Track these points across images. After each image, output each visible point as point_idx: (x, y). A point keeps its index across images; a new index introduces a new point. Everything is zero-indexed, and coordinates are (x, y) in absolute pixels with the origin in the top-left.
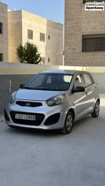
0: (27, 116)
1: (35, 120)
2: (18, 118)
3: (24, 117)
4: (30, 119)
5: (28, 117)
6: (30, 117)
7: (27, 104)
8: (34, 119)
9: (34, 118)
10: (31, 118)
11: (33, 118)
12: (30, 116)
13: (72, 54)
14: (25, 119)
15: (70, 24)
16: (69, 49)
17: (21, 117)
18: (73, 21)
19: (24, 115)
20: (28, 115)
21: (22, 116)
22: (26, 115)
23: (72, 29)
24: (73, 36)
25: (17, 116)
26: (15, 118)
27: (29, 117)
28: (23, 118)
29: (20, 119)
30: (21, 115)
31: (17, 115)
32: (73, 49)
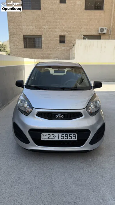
0: (63, 136)
4: (68, 139)
7: (58, 116)
9: (75, 137)
13: (16, 49)
15: (13, 25)
16: (14, 45)
17: (52, 137)
18: (15, 23)
23: (14, 30)
24: (16, 35)
25: (45, 137)
27: (66, 136)
28: (56, 139)
29: (51, 140)
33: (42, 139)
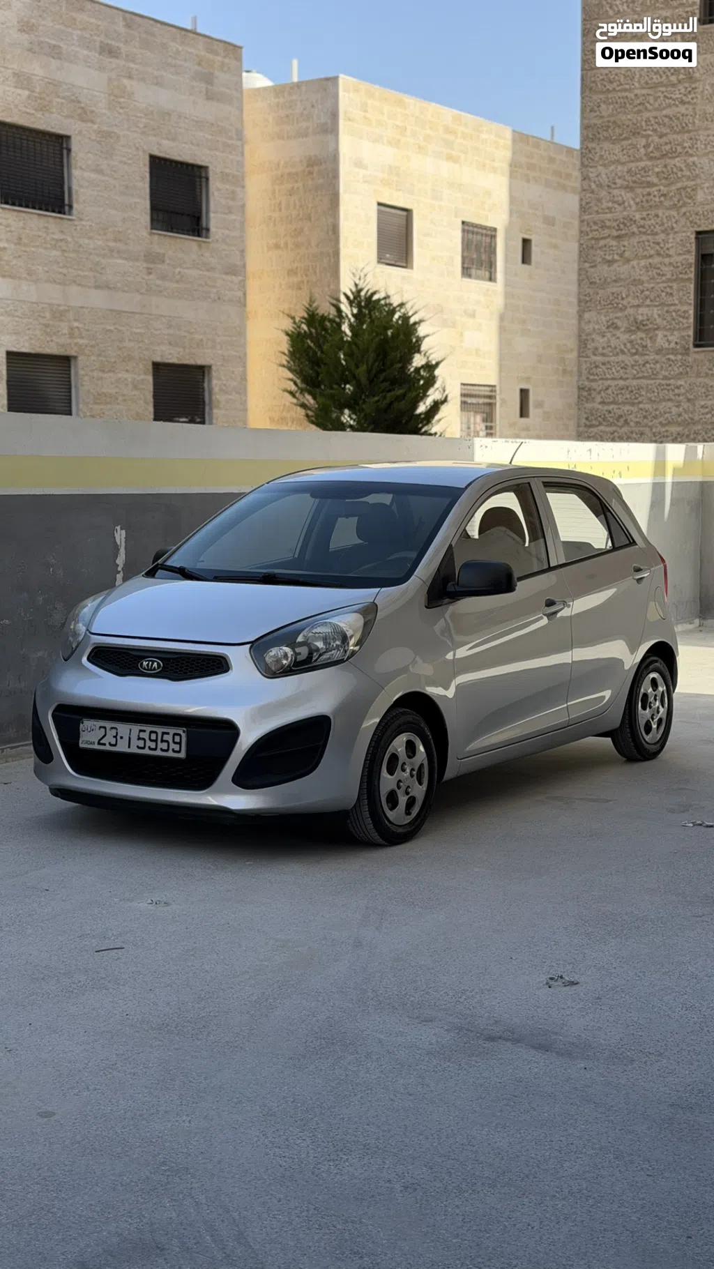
0: (142, 735)
1: (182, 755)
2: (96, 747)
3: (128, 740)
4: (158, 753)
5: (145, 735)
6: (156, 741)
7: (145, 663)
8: (177, 747)
9: (180, 743)
10: (160, 745)
11: (173, 746)
12: (160, 730)
13: (628, 360)
14: (134, 750)
15: (618, 162)
16: (613, 326)
17: (109, 739)
18: (633, 140)
19: (123, 728)
20: (149, 728)
21: (114, 732)
22: (136, 728)
23: (627, 196)
24: (635, 240)
25: (91, 735)
26: (81, 745)
27: (153, 737)
28: (122, 747)
29: (108, 748)
30: (108, 724)
31: (87, 724)
32: (639, 326)
33: (80, 741)
